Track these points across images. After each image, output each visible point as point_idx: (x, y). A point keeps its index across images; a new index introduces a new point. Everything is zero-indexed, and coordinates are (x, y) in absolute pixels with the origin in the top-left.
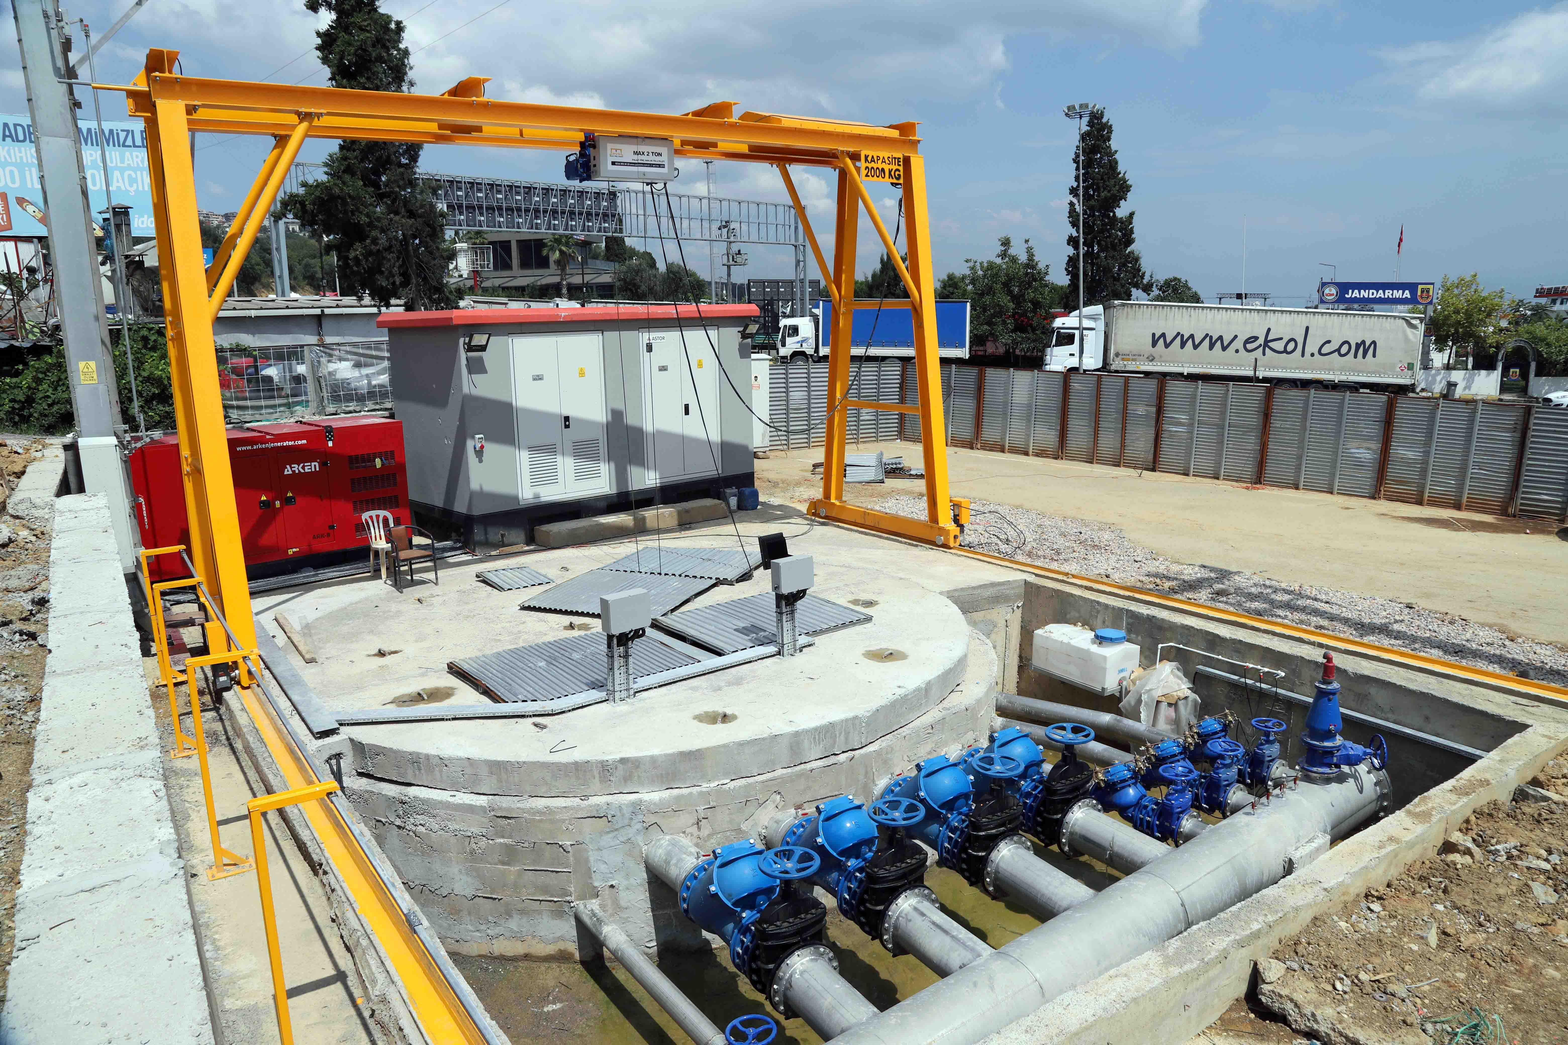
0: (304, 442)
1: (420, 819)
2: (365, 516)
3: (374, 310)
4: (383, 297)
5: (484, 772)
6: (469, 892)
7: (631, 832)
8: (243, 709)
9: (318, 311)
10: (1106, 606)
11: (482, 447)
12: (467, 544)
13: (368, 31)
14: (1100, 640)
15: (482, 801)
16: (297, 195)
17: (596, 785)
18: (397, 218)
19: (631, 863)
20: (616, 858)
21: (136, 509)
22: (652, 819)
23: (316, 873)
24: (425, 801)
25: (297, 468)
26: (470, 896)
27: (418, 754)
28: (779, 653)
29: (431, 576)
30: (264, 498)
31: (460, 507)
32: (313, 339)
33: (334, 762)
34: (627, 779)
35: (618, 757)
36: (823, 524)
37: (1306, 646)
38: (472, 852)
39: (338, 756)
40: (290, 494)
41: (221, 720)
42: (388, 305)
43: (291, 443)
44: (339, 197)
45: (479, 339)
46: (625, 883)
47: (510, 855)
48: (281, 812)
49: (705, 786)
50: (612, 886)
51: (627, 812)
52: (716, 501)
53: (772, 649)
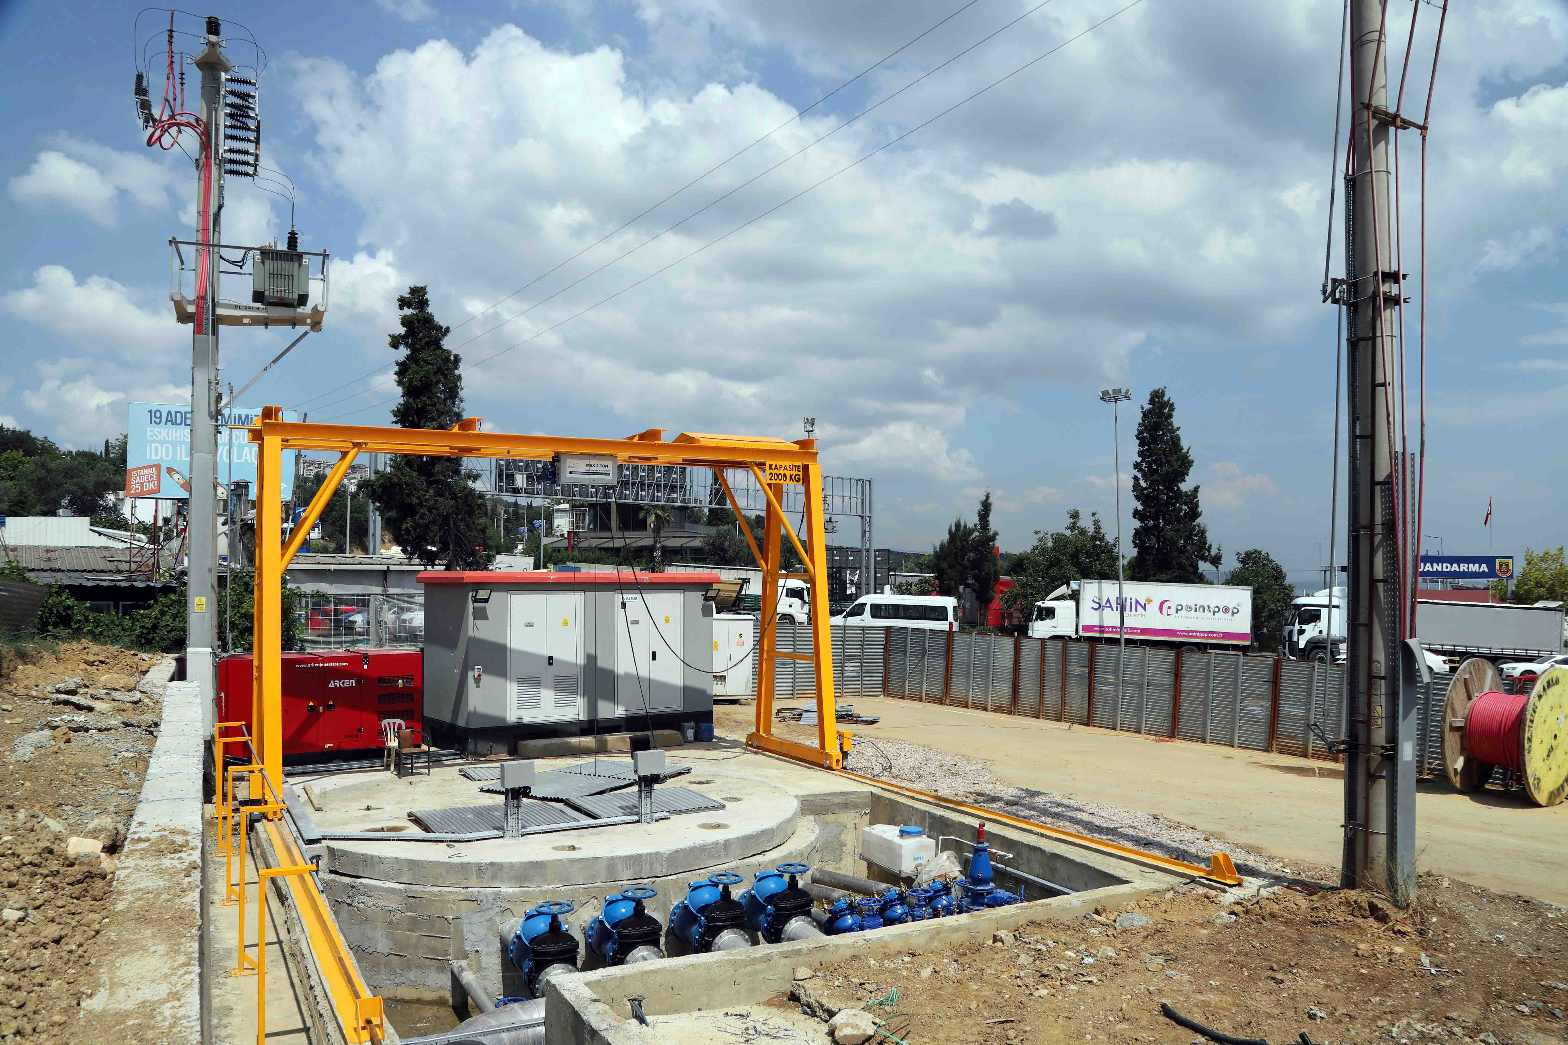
0: (346, 664)
1: (362, 898)
2: (385, 722)
3: (422, 568)
4: (430, 559)
5: (405, 868)
6: (386, 951)
7: (492, 913)
8: (266, 831)
9: (384, 568)
10: (917, 809)
11: (480, 675)
12: (463, 752)
13: (432, 364)
14: (903, 833)
15: (402, 886)
16: (370, 481)
17: (474, 880)
18: (441, 500)
19: (490, 936)
20: (481, 931)
21: (218, 701)
22: (507, 905)
23: (283, 904)
24: (366, 886)
25: (338, 683)
26: (386, 953)
27: (366, 855)
28: (639, 821)
29: (426, 771)
30: (311, 704)
31: (461, 722)
32: (378, 590)
33: (315, 861)
34: (494, 877)
35: (489, 861)
36: (755, 753)
37: (1034, 836)
38: (391, 922)
39: (318, 857)
40: (331, 703)
41: (250, 839)
42: (433, 565)
43: (336, 664)
44: (397, 484)
45: (482, 594)
46: (486, 950)
47: (414, 925)
48: (273, 881)
49: (545, 887)
50: (477, 951)
51: (490, 898)
52: (675, 732)
53: (636, 818)
